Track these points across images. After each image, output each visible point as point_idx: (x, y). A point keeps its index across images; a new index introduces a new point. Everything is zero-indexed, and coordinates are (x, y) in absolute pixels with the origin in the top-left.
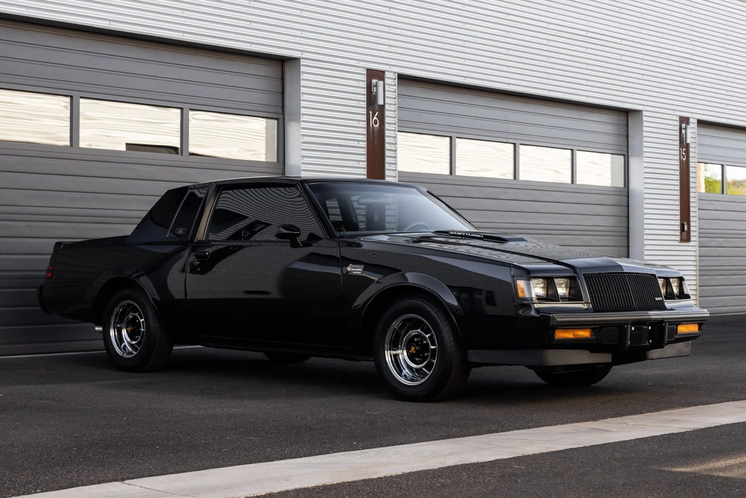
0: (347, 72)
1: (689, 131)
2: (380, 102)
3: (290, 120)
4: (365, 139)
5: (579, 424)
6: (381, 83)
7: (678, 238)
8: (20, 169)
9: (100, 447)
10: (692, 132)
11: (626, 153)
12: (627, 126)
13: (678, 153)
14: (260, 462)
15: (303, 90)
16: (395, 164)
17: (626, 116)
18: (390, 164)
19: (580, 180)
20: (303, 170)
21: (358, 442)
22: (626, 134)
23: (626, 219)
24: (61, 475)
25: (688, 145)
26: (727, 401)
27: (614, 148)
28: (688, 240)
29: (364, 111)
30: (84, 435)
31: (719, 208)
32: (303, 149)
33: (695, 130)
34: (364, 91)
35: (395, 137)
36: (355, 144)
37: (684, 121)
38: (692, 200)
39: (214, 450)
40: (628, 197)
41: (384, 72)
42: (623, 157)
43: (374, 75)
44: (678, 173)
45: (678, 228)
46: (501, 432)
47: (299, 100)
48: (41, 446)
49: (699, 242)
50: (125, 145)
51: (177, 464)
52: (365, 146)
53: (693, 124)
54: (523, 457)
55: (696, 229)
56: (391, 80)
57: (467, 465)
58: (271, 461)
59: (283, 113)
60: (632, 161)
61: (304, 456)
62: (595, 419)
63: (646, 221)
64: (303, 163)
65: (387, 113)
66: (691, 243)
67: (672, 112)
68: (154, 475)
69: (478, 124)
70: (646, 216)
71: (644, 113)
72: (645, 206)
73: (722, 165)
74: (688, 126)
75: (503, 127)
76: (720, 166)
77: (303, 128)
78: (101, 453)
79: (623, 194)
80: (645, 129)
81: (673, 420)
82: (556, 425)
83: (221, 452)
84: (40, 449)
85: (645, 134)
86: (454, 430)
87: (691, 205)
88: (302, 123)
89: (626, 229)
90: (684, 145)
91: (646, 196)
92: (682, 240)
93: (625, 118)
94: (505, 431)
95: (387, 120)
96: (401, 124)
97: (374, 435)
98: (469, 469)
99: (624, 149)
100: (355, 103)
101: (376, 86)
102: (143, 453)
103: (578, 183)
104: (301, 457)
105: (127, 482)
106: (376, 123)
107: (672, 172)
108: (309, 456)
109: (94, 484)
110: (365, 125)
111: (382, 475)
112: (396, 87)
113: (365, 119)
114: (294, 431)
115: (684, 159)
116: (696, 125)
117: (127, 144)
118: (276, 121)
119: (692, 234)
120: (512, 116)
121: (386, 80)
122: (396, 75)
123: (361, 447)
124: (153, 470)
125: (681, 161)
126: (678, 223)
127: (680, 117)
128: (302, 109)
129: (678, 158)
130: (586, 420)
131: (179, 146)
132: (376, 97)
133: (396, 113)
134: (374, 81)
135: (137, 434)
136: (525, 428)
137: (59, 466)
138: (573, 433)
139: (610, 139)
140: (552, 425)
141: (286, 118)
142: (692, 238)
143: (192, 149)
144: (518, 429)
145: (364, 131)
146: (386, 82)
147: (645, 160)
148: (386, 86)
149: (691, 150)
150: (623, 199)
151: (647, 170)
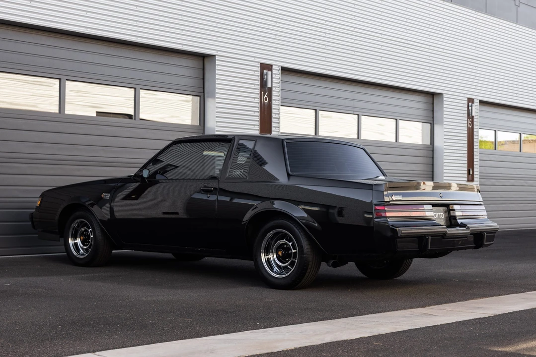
0: (247, 65)
1: (474, 108)
2: (269, 85)
3: (208, 97)
4: (259, 111)
5: (413, 310)
6: (270, 73)
7: (466, 179)
8: (24, 128)
9: (77, 325)
10: (476, 108)
11: (432, 122)
12: (433, 104)
13: (466, 122)
14: (192, 338)
15: (217, 77)
16: (279, 127)
17: (432, 97)
18: (275, 127)
19: (402, 140)
20: (217, 131)
21: (260, 323)
22: (432, 109)
23: (431, 166)
24: (49, 347)
25: (473, 117)
26: (512, 293)
27: (423, 118)
28: (472, 180)
29: (258, 92)
30: (67, 315)
31: (493, 159)
32: (217, 117)
33: (478, 107)
34: (258, 78)
35: (279, 109)
36: (252, 113)
37: (471, 101)
38: (475, 153)
39: (159, 328)
40: (433, 151)
41: (271, 65)
42: (430, 124)
43: (265, 67)
44: (466, 135)
45: (466, 172)
46: (360, 315)
47: (215, 84)
48: (36, 325)
49: (480, 182)
50: (96, 113)
51: (133, 339)
52: (259, 115)
53: (476, 103)
54: (379, 335)
55: (478, 173)
56: (276, 71)
57: (340, 341)
58: (199, 337)
59: (204, 92)
60: (436, 127)
61: (223, 333)
62: (423, 306)
63: (445, 168)
64: (217, 126)
65: (274, 93)
66: (474, 183)
67: (462, 95)
68: (117, 348)
69: (335, 101)
70: (445, 164)
71: (444, 95)
72: (445, 157)
73: (495, 131)
74: (473, 105)
75: (351, 103)
76: (494, 131)
77: (217, 103)
78: (78, 330)
79: (430, 149)
80: (445, 106)
81: (479, 308)
82: (397, 310)
83: (164, 330)
84: (35, 326)
85: (445, 109)
86: (327, 314)
87: (475, 157)
88: (216, 99)
89: (431, 173)
90: (470, 117)
91: (445, 151)
92: (468, 181)
93: (431, 99)
94: (362, 315)
95: (274, 98)
96: (283, 101)
97: (271, 317)
98: (342, 345)
99: (431, 119)
100: (252, 86)
101: (266, 75)
102: (108, 331)
103: (400, 141)
104: (221, 334)
105: (97, 353)
106: (266, 100)
107: (462, 135)
108: (226, 333)
109: (73, 355)
110: (258, 101)
111: (280, 349)
112: (280, 76)
113: (259, 97)
114: (214, 314)
115: (471, 126)
116: (478, 104)
117: (97, 112)
118: (199, 98)
119: (475, 176)
120: (357, 96)
121: (273, 71)
122: (280, 67)
123: (262, 326)
124: (116, 344)
125: (468, 128)
126: (466, 169)
127: (468, 98)
128: (216, 90)
129: (466, 125)
130: (418, 307)
131: (133, 114)
132: (266, 82)
133: (280, 93)
134: (265, 71)
135: (104, 315)
136: (376, 313)
137: (48, 340)
138: (411, 317)
139: (421, 113)
140: (394, 311)
141: (206, 95)
142: (475, 179)
143: (142, 116)
144: (371, 313)
145: (258, 105)
146: (273, 72)
147: (445, 126)
148: (273, 75)
149: (475, 120)
150: (430, 153)
151: (446, 133)
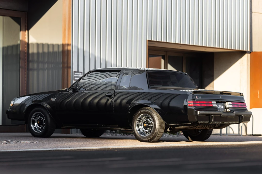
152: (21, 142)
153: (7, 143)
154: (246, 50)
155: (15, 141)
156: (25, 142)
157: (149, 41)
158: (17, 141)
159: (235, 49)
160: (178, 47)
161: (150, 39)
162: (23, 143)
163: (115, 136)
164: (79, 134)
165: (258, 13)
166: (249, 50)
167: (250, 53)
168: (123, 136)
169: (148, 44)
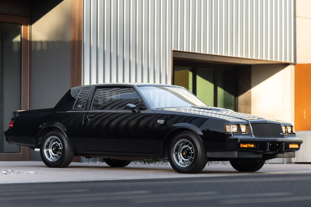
152: (23, 173)
153: (7, 173)
154: (290, 62)
155: (16, 171)
156: (28, 172)
157: (174, 51)
158: (18, 171)
159: (276, 60)
160: (209, 59)
161: (176, 50)
162: (26, 173)
163: (135, 164)
164: (92, 162)
165: (304, 17)
166: (293, 61)
167: (295, 65)
168: (144, 165)
169: (173, 55)
